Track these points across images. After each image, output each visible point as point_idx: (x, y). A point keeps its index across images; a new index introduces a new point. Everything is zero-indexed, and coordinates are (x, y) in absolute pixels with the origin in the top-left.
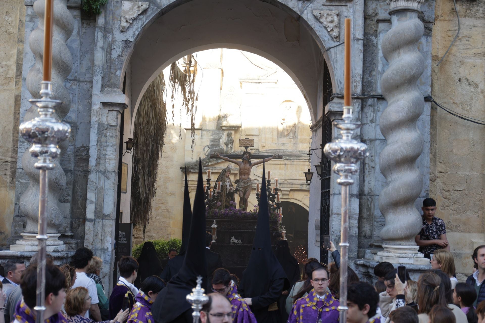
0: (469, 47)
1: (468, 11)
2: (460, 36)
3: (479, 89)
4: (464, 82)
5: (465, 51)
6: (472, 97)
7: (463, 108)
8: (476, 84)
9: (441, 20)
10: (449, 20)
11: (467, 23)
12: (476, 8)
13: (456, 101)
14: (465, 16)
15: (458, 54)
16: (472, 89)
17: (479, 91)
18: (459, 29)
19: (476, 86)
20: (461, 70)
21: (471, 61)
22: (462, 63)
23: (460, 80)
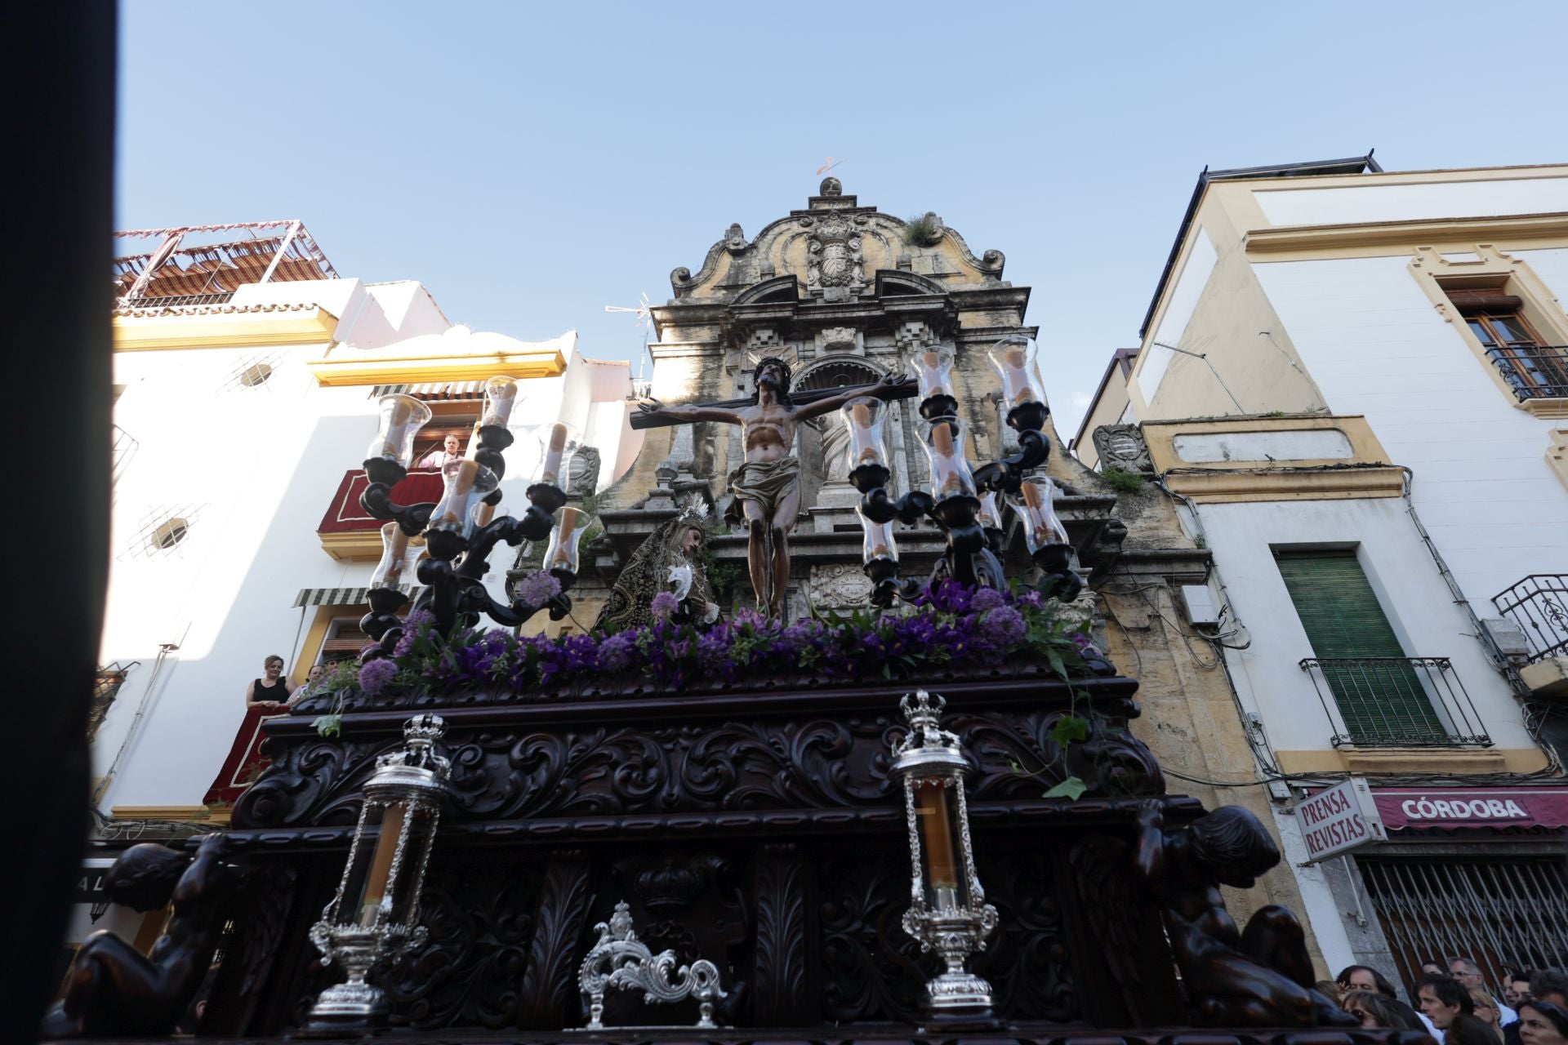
0: (1158, 684)
1: (1145, 643)
2: (1144, 672)
3: (1189, 737)
4: (1167, 731)
5: (1156, 690)
6: (1182, 748)
7: (1176, 764)
8: (1182, 731)
9: (1114, 654)
10: (1124, 654)
11: (1147, 656)
12: (1153, 638)
13: (1163, 755)
14: (1143, 648)
15: (1147, 694)
16: (1179, 737)
17: (1190, 740)
18: (1140, 663)
19: (1183, 733)
20: (1158, 713)
21: (1166, 701)
22: (1156, 705)
23: (1159, 726)
